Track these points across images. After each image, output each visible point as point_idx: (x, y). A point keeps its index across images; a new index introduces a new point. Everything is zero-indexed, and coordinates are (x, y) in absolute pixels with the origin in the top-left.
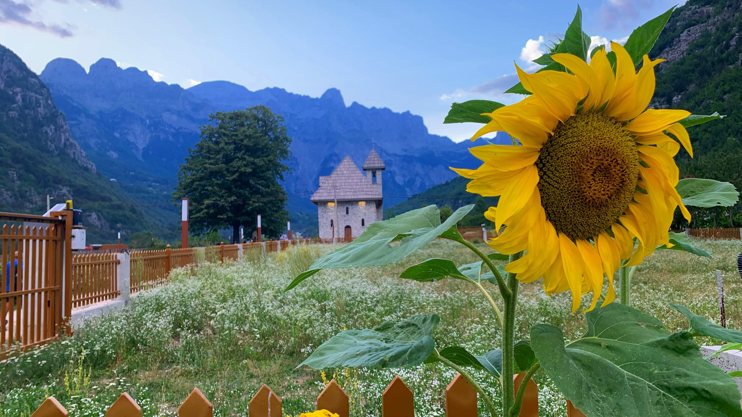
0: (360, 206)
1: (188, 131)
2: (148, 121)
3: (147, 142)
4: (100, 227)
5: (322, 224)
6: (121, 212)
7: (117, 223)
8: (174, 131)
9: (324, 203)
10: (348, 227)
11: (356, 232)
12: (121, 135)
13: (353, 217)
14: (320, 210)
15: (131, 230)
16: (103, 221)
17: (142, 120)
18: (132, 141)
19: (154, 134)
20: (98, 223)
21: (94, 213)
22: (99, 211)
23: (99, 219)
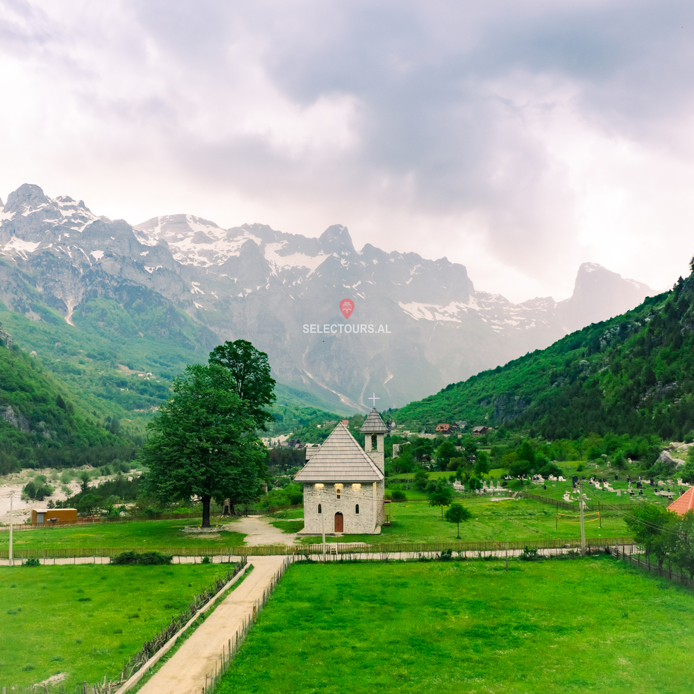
0: (353, 489)
1: (135, 285)
2: (81, 271)
3: (80, 298)
4: (17, 426)
5: (308, 510)
6: (43, 406)
7: (39, 421)
8: (116, 284)
9: (311, 484)
10: (339, 516)
11: (348, 520)
12: (45, 288)
13: (346, 503)
14: (306, 491)
15: (57, 431)
16: (21, 418)
17: (74, 270)
18: (59, 297)
19: (89, 288)
20: (14, 421)
21: (10, 407)
22: (17, 404)
23: (17, 416)
